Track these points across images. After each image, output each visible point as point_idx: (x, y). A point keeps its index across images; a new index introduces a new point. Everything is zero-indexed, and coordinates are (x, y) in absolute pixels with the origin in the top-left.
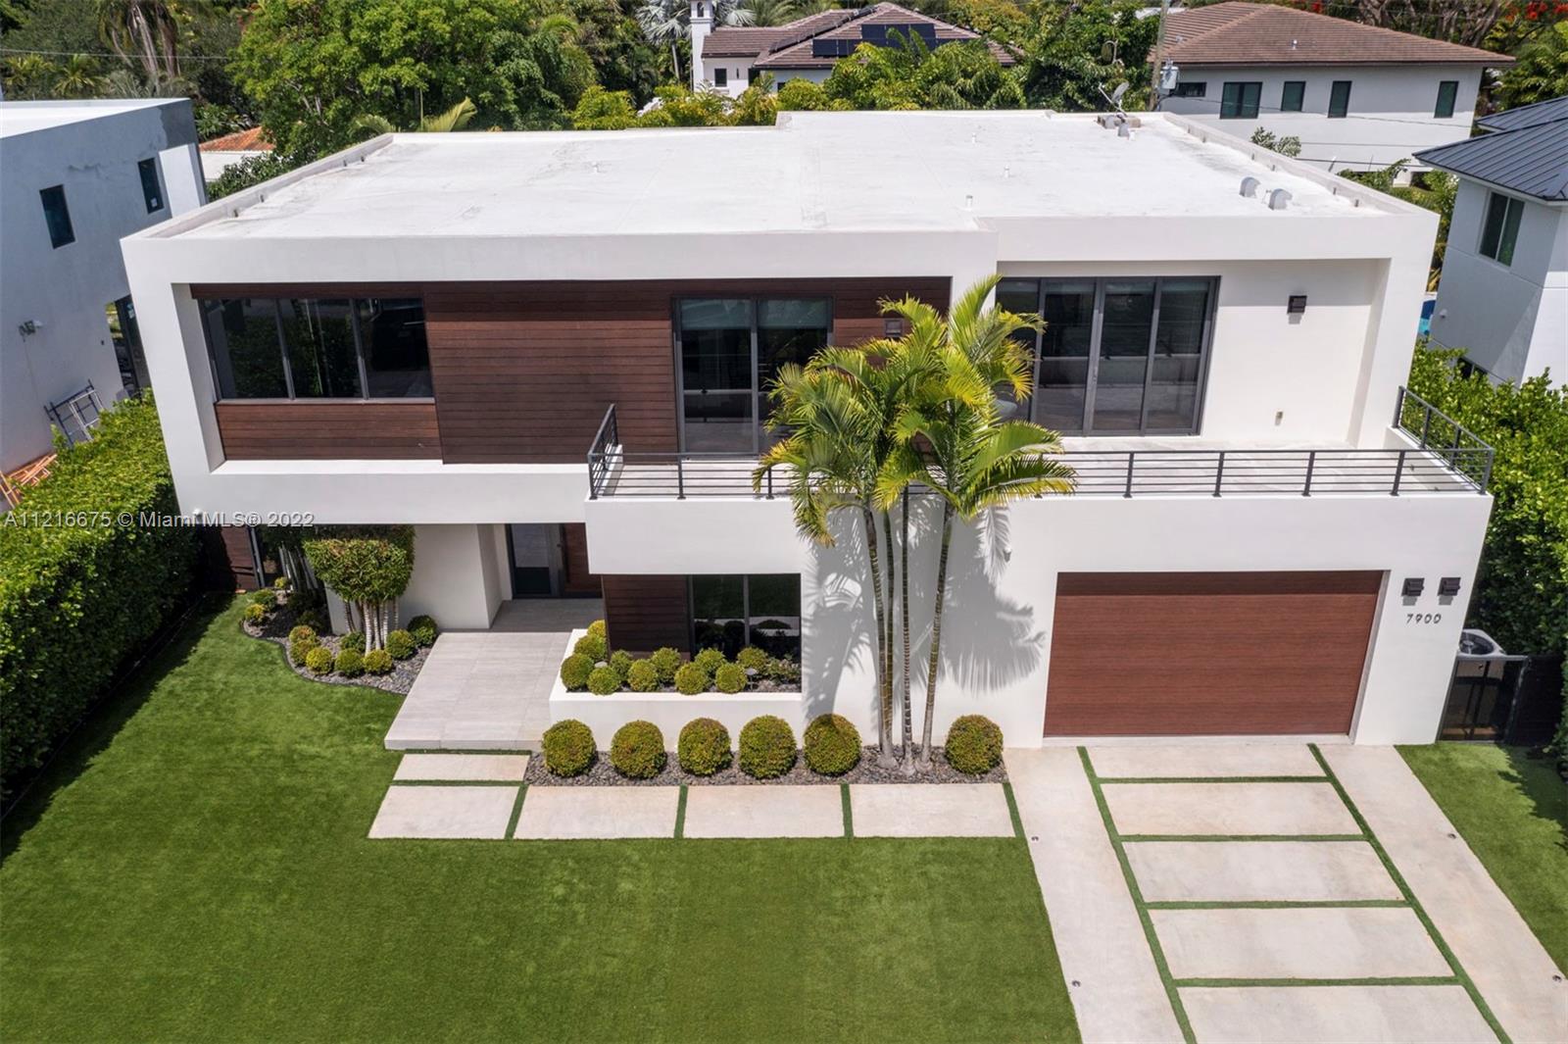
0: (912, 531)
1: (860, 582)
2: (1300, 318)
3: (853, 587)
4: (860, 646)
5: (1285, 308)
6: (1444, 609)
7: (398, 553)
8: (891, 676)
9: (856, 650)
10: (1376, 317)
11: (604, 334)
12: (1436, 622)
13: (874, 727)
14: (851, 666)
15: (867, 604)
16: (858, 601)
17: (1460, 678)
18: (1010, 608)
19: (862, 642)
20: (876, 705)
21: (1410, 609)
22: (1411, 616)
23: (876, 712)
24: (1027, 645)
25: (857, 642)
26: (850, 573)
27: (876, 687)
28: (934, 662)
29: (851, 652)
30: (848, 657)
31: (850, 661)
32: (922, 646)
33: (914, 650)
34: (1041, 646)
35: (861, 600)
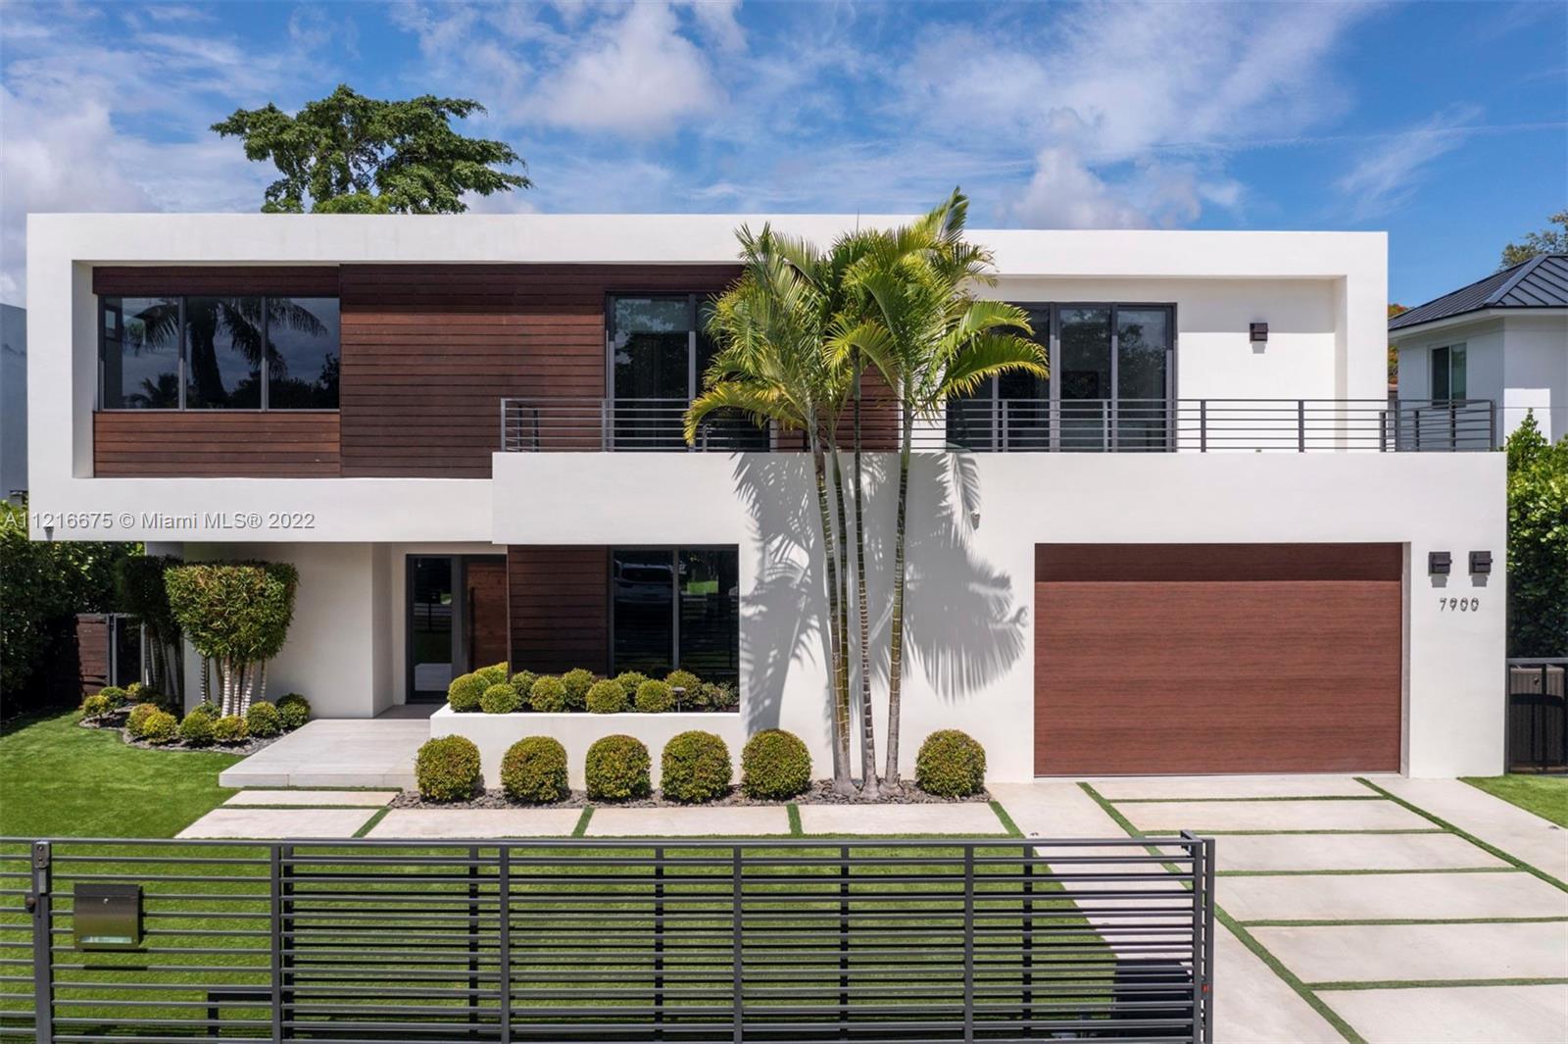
0: (865, 479)
1: (808, 550)
2: (1264, 347)
3: (799, 556)
4: (810, 632)
5: (1247, 335)
6: (1478, 592)
7: (275, 587)
8: (846, 672)
9: (804, 637)
10: (1342, 343)
11: (534, 330)
12: (1474, 610)
13: (828, 744)
14: (798, 657)
15: (817, 577)
16: (805, 574)
17: (1516, 695)
18: (983, 576)
19: (811, 627)
20: (829, 711)
21: (1440, 592)
22: (1444, 601)
23: (830, 722)
24: (1006, 627)
25: (805, 627)
26: (796, 538)
27: (828, 687)
28: (898, 651)
29: (799, 642)
30: (796, 646)
31: (798, 652)
32: (882, 631)
33: (874, 635)
34: (1023, 625)
35: (809, 572)
